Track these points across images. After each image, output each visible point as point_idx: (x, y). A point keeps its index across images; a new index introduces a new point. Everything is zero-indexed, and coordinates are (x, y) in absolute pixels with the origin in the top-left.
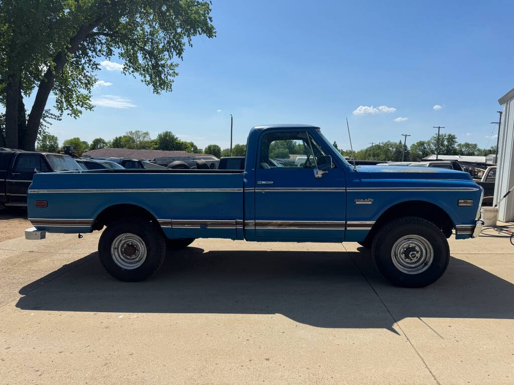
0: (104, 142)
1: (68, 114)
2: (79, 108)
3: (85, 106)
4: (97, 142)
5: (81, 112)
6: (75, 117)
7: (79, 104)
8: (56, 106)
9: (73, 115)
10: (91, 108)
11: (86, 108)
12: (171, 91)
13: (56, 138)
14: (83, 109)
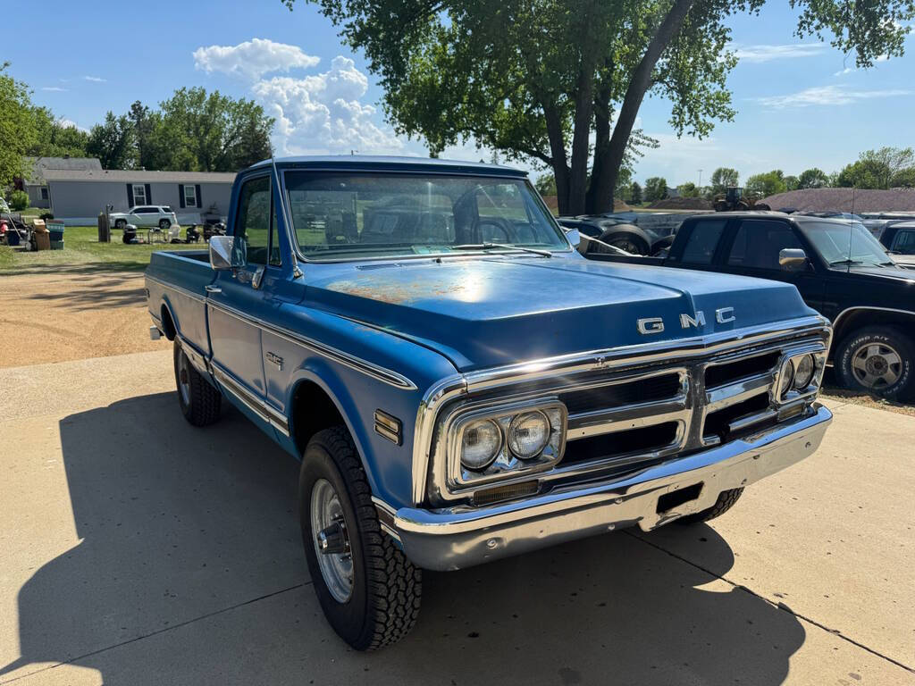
0: (822, 177)
1: (690, 133)
2: (708, 119)
3: (721, 114)
4: (810, 176)
5: (711, 127)
6: (700, 137)
7: (708, 111)
8: (672, 120)
9: (698, 133)
10: (729, 116)
11: (720, 117)
12: (902, 54)
13: (737, 173)
14: (716, 121)
